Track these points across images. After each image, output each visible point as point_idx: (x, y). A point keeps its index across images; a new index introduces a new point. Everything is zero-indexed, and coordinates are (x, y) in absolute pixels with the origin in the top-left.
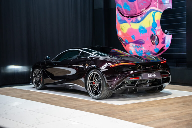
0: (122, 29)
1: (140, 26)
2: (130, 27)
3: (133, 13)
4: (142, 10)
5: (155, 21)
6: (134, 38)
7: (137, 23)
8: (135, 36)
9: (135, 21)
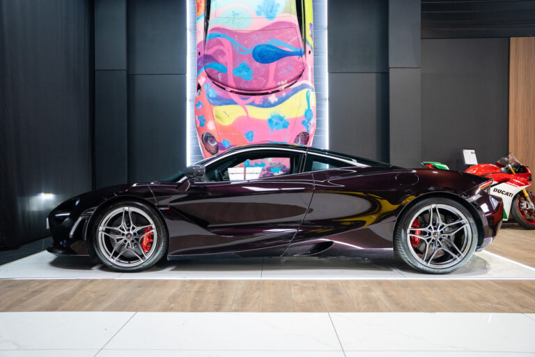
0: (217, 117)
1: (273, 114)
2: (245, 114)
3: (256, 86)
4: (279, 83)
5: (311, 108)
6: (252, 137)
7: (267, 107)
8: (254, 132)
9: (261, 103)
